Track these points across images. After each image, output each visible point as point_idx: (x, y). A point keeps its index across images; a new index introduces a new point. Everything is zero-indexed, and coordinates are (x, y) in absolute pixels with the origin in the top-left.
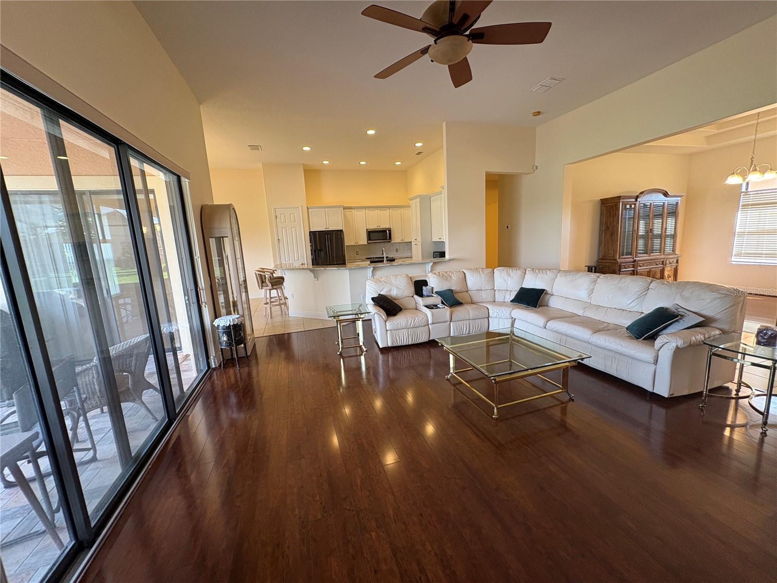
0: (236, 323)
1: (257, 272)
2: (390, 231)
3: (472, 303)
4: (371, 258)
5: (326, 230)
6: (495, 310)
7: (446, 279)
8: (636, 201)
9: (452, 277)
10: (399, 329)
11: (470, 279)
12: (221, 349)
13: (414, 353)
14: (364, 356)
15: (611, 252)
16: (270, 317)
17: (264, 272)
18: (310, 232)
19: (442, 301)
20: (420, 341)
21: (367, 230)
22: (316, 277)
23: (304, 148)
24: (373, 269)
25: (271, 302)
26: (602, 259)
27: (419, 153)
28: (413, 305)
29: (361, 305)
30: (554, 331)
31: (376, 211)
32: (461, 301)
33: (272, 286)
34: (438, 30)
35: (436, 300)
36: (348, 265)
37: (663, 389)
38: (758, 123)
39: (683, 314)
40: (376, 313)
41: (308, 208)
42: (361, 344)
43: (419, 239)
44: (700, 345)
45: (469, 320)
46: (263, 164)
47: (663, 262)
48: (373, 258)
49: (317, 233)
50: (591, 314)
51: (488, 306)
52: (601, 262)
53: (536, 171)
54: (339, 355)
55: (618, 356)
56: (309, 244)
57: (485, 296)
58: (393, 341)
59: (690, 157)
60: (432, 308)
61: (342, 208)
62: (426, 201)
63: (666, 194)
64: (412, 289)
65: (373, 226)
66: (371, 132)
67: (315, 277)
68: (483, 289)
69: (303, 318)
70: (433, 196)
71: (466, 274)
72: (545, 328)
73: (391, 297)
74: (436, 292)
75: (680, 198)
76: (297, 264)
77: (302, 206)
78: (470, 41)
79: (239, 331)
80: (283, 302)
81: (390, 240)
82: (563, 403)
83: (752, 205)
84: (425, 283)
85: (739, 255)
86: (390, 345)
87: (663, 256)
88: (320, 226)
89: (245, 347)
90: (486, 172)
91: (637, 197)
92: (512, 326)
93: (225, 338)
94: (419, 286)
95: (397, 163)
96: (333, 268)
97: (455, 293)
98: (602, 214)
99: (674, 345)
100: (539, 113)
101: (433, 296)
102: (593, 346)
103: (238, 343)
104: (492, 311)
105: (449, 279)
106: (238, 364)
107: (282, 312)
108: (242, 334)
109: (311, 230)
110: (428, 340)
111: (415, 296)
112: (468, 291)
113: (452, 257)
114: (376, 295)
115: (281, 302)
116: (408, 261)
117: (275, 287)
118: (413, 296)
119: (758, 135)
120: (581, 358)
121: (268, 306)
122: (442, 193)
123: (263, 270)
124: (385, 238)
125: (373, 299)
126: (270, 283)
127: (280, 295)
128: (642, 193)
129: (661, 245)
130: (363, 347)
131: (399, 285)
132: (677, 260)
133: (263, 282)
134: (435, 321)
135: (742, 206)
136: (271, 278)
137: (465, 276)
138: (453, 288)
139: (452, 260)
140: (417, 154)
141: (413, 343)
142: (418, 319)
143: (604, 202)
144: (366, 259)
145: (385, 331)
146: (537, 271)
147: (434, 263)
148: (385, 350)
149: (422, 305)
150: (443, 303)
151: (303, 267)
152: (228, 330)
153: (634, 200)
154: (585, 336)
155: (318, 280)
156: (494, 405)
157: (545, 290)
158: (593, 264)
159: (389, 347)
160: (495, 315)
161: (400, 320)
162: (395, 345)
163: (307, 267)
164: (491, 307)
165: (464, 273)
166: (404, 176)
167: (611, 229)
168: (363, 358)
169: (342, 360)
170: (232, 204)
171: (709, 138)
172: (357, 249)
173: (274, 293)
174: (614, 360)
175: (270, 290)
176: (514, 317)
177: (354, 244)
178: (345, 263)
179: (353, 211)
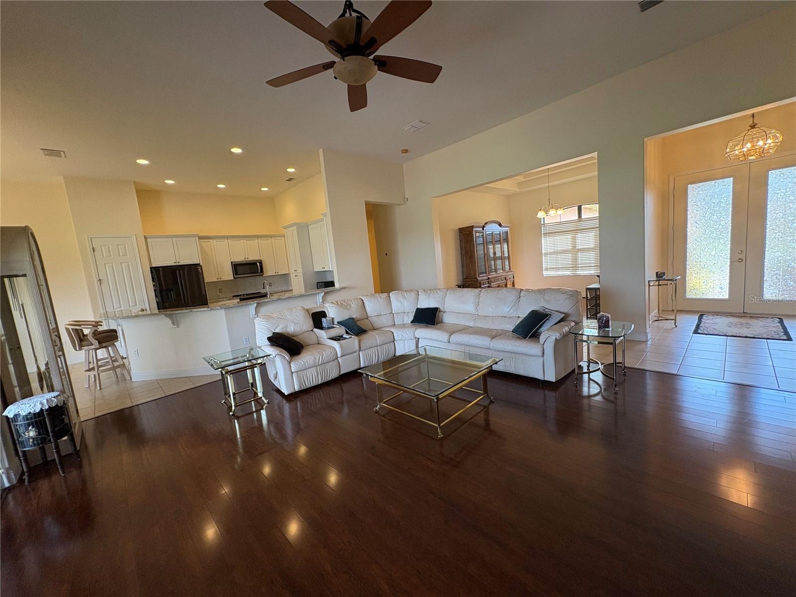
0: (54, 405)
1: (70, 327)
2: (261, 263)
3: (374, 329)
4: (241, 295)
5: (176, 264)
6: (400, 333)
7: (346, 308)
8: (483, 230)
9: (351, 305)
10: (306, 369)
11: (369, 306)
12: (24, 452)
13: (325, 392)
14: (266, 410)
15: (472, 272)
16: (99, 388)
17: (80, 325)
18: (151, 268)
19: (346, 330)
20: (331, 378)
21: (232, 262)
22: (175, 323)
23: (138, 161)
24: (257, 305)
25: (99, 367)
26: (466, 278)
27: (290, 180)
28: (314, 340)
29: (252, 349)
30: (457, 344)
31: (242, 241)
32: (364, 328)
33: (99, 343)
34: (345, 47)
35: (340, 330)
36: (211, 305)
37: (551, 377)
38: (548, 175)
39: (549, 313)
40: (278, 354)
41: (146, 238)
42: (260, 395)
43: (300, 270)
44: (568, 335)
45: (376, 346)
46: (65, 178)
47: (505, 278)
48: (244, 295)
49: (161, 269)
50: (480, 324)
51: (392, 330)
52: (466, 281)
53: (407, 202)
54: (233, 415)
55: (514, 355)
56: (150, 284)
57: (384, 321)
58: (300, 384)
59: (509, 197)
60: (339, 340)
61: (197, 238)
62: (303, 229)
63: (500, 225)
64: (310, 323)
65: (240, 259)
66: (236, 150)
67: (173, 324)
68: (382, 314)
69: (157, 380)
70: (312, 224)
71: (365, 301)
72: (449, 342)
73: (288, 334)
74: (338, 323)
75: (508, 228)
76: (135, 310)
77: (136, 235)
78: (376, 66)
79: (61, 416)
80: (119, 366)
81: (261, 274)
82: (485, 407)
83: (549, 233)
84: (323, 314)
85: (546, 269)
86: (297, 389)
87: (505, 274)
88: (166, 258)
89: (72, 439)
90: (365, 201)
91: (483, 227)
92: (417, 347)
93: (32, 433)
94: (318, 318)
95: (264, 189)
96: (203, 309)
97: (357, 321)
98: (461, 241)
99: (554, 338)
100: (406, 151)
101: (334, 327)
102: (493, 351)
103: (58, 435)
104: (397, 334)
105: (349, 307)
106: (61, 467)
107: (117, 378)
108: (66, 420)
109: (153, 266)
110: (338, 376)
111: (316, 330)
112: (368, 317)
113: (343, 285)
114: (271, 335)
115: (116, 364)
116: (287, 295)
117: (104, 345)
118: (312, 330)
119: (550, 184)
120: (495, 362)
121: (92, 374)
122: (323, 220)
123: (78, 323)
124: (257, 271)
125: (269, 339)
126: (96, 339)
127: (112, 355)
128: (486, 223)
129: (502, 265)
130: (263, 399)
131: (297, 320)
132: (513, 276)
133: (81, 340)
134: (344, 354)
135: (544, 234)
136: (96, 334)
137: (363, 302)
138: (354, 317)
139: (344, 288)
140: (287, 180)
141: (323, 381)
142: (327, 354)
143: (461, 230)
144: (233, 296)
145: (290, 374)
146: (428, 292)
147: (326, 293)
148: (293, 397)
149: (325, 337)
150: (347, 333)
151: (144, 313)
152: (37, 420)
153: (481, 229)
154: (485, 343)
155: (178, 327)
156: (437, 425)
157: (438, 308)
158: (460, 283)
159: (296, 392)
160: (400, 338)
161: (306, 358)
162: (303, 388)
163: (149, 313)
164: (395, 330)
165: (362, 300)
166: (271, 202)
167: (469, 253)
168: (263, 412)
169: (236, 421)
170: (28, 226)
171: (520, 184)
172: (221, 285)
173: (102, 353)
174: (511, 359)
175: (96, 349)
176: (418, 337)
177: (217, 280)
178: (207, 304)
179: (211, 241)
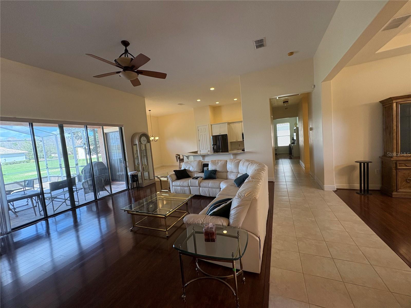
3: (227, 179)
5: (220, 135)
10: (177, 186)
15: (390, 150)
18: (212, 136)
23: (197, 100)
41: (211, 125)
45: (209, 188)
49: (216, 136)
51: (222, 182)
52: (383, 159)
53: (314, 88)
56: (212, 142)
60: (193, 179)
61: (227, 123)
66: (212, 89)
68: (233, 172)
77: (208, 125)
84: (207, 165)
98: (383, 114)
104: (221, 185)
105: (217, 164)
112: (228, 172)
131: (194, 165)
139: (246, 152)
145: (172, 186)
147: (235, 154)
161: (178, 182)
165: (227, 162)
177: (236, 141)
178: (228, 152)
179: (235, 124)
